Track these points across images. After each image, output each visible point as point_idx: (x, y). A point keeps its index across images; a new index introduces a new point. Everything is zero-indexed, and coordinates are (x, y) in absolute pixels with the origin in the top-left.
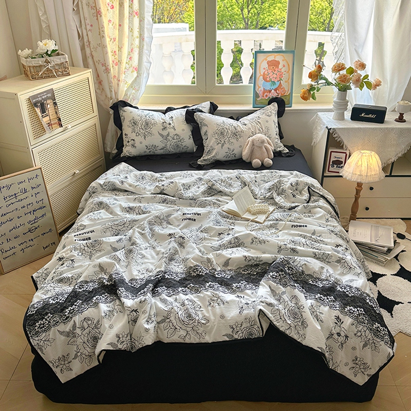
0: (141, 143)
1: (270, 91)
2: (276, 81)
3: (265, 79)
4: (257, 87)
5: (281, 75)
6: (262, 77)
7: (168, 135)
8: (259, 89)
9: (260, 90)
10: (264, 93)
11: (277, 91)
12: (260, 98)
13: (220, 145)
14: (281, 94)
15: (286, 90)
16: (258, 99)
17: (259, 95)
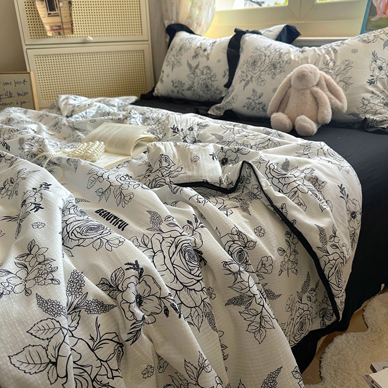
0: (168, 76)
7: (197, 66)
12: (377, 17)
13: (243, 83)
16: (372, 20)
17: (378, 9)
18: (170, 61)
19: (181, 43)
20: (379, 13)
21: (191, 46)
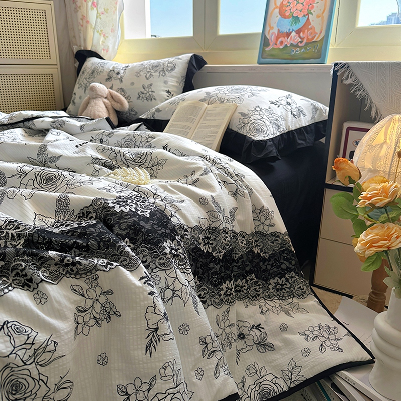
0: (80, 98)
1: (288, 34)
2: (300, 17)
3: (282, 14)
4: (267, 28)
5: (311, 5)
6: (277, 10)
8: (271, 31)
9: (272, 33)
10: (277, 38)
11: (301, 34)
12: (270, 47)
14: (308, 39)
15: (318, 30)
16: (266, 49)
17: (270, 41)
18: (82, 84)
19: (93, 67)
20: (271, 44)
21: (104, 70)
